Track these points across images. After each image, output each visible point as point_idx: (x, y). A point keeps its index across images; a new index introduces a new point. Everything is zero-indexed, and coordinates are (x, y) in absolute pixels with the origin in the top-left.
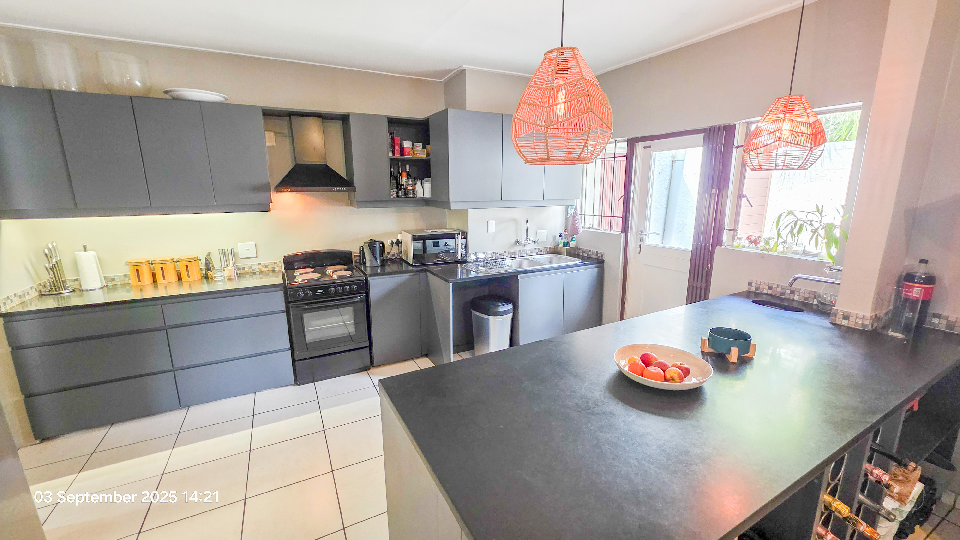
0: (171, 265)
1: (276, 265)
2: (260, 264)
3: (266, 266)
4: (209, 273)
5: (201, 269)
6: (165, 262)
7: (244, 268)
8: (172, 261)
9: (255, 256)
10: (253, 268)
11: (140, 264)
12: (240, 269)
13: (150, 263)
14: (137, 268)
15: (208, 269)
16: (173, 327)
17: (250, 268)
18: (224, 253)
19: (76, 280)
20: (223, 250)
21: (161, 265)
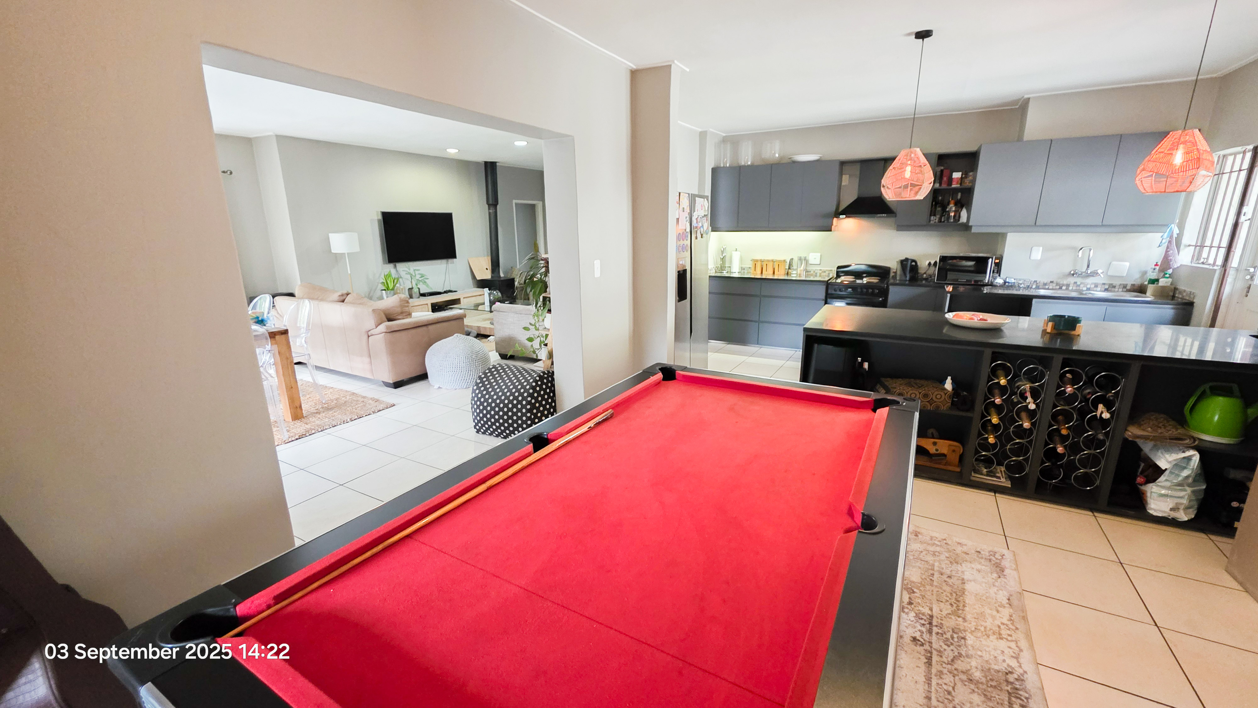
0: (771, 263)
1: (831, 272)
2: (821, 270)
3: (825, 272)
4: (790, 271)
5: (786, 269)
6: (768, 261)
7: (810, 271)
8: (772, 261)
9: (819, 263)
10: (816, 272)
11: (757, 261)
12: (808, 272)
13: (762, 261)
14: (755, 263)
15: (789, 268)
16: (765, 296)
17: (814, 272)
18: (800, 259)
19: (730, 267)
20: (801, 257)
21: (767, 263)
